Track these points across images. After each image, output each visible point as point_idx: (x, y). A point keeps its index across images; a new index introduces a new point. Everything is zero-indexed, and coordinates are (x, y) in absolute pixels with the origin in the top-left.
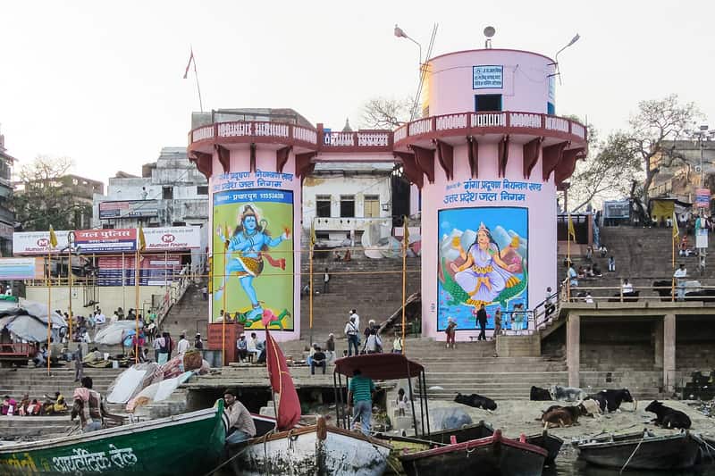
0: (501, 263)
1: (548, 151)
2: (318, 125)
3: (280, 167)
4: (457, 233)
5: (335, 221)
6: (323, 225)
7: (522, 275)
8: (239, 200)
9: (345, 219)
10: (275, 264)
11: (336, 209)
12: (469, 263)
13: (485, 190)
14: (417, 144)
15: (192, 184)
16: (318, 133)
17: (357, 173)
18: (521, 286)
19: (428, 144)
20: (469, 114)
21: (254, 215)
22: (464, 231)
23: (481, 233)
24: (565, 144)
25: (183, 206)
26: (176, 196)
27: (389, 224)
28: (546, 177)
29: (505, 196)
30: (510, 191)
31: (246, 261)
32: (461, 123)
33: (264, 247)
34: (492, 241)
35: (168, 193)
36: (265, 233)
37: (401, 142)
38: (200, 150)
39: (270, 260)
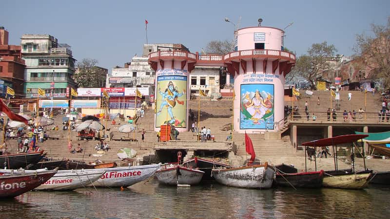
0: (264, 105)
1: (282, 64)
2: (196, 53)
3: (182, 68)
4: (248, 93)
5: (198, 87)
6: (194, 88)
7: (271, 109)
8: (167, 79)
9: (202, 86)
10: (180, 103)
11: (198, 82)
12: (252, 104)
13: (258, 78)
14: (234, 60)
15: (144, 71)
16: (196, 56)
17: (207, 69)
18: (272, 113)
19: (237, 61)
20: (253, 50)
21: (173, 85)
22: (250, 92)
23: (257, 93)
24: (288, 61)
25: (141, 79)
26: (138, 75)
27: (219, 88)
28: (280, 73)
29: (266, 80)
30: (267, 78)
31: (170, 101)
32: (250, 53)
33: (176, 97)
34: (261, 96)
35: (135, 74)
36: (177, 92)
37: (227, 60)
38: (153, 61)
39: (178, 101)
